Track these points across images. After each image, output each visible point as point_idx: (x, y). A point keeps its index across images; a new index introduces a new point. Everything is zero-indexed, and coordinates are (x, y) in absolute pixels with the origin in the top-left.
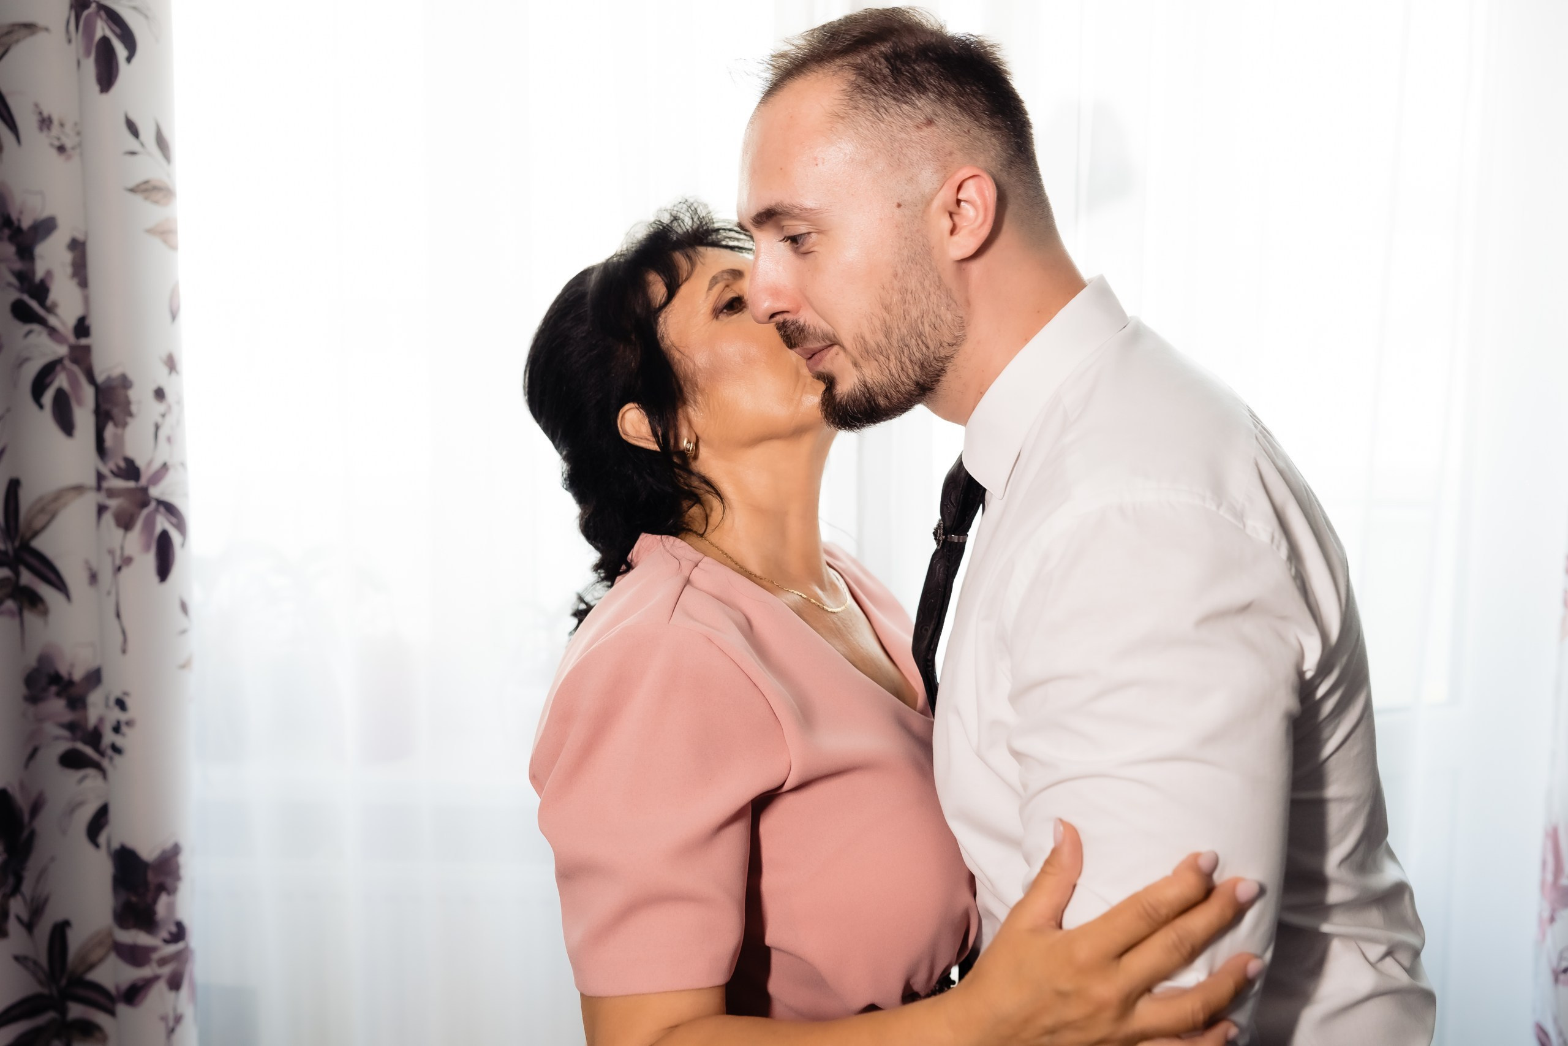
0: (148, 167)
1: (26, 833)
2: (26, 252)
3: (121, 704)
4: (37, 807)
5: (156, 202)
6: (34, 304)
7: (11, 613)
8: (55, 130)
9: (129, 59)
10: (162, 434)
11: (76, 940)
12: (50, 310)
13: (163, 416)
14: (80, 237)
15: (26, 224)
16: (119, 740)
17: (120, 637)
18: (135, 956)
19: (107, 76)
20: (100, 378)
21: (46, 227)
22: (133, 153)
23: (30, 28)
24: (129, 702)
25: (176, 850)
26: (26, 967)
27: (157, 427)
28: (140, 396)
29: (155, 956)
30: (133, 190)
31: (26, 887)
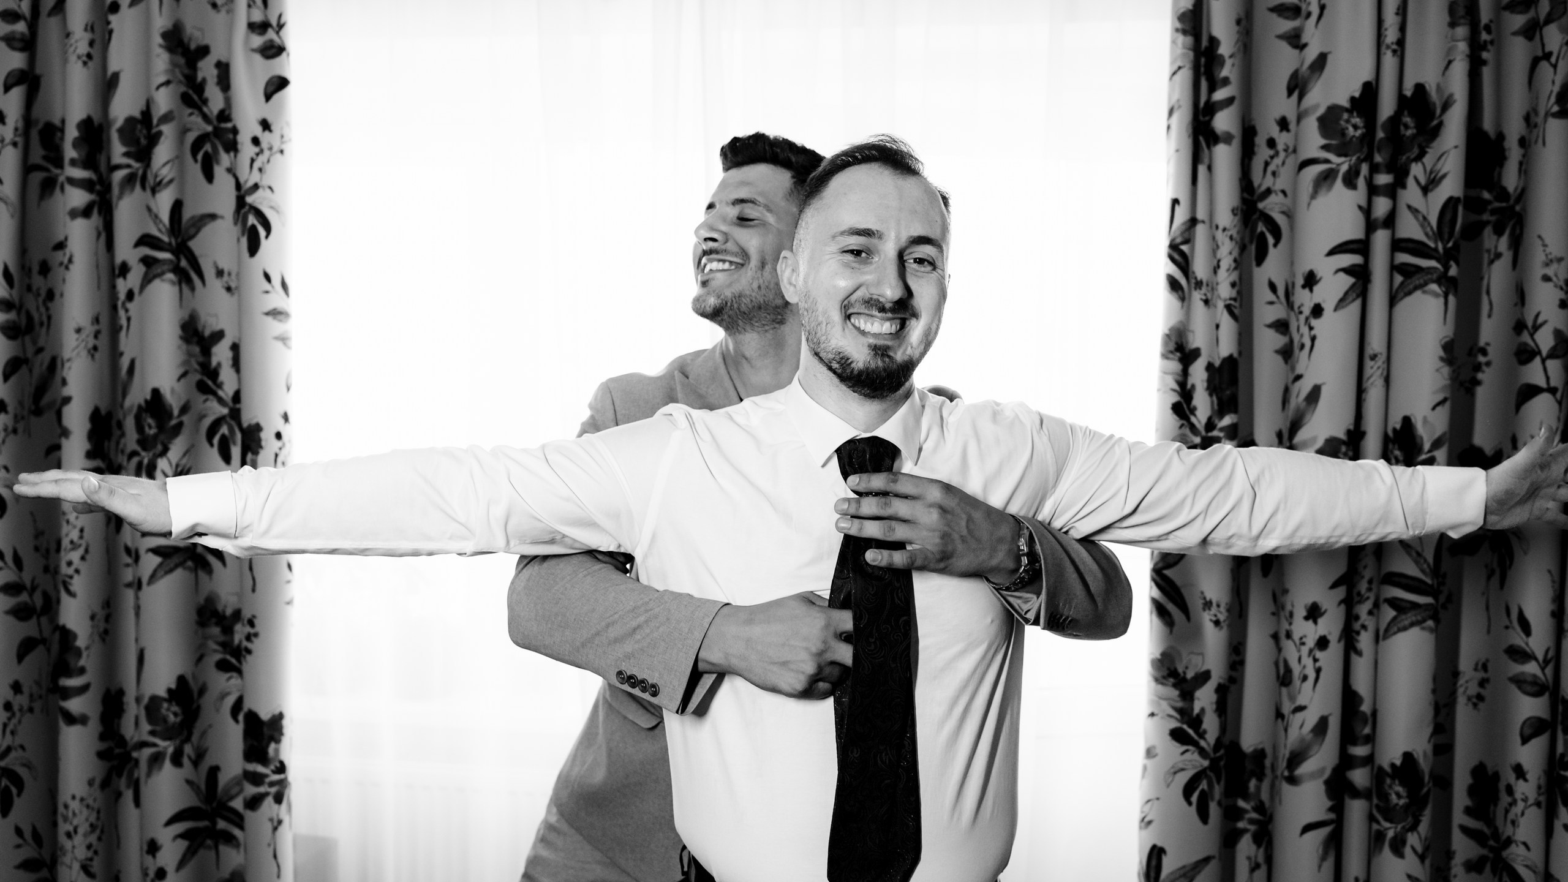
0: (276, 300)
1: (195, 706)
2: (206, 352)
3: (251, 623)
4: (202, 691)
5: (280, 321)
6: (210, 383)
7: (189, 569)
8: (226, 278)
9: (267, 237)
10: (280, 460)
11: (223, 779)
12: (220, 386)
13: (280, 449)
14: (237, 341)
15: (207, 333)
16: (249, 645)
17: (251, 582)
18: (256, 779)
19: (254, 247)
20: (245, 425)
21: (219, 335)
22: (267, 292)
23: (213, 217)
24: (256, 622)
25: (281, 716)
26: (193, 789)
27: (276, 455)
28: (267, 436)
29: (267, 780)
30: (267, 314)
31: (195, 738)
